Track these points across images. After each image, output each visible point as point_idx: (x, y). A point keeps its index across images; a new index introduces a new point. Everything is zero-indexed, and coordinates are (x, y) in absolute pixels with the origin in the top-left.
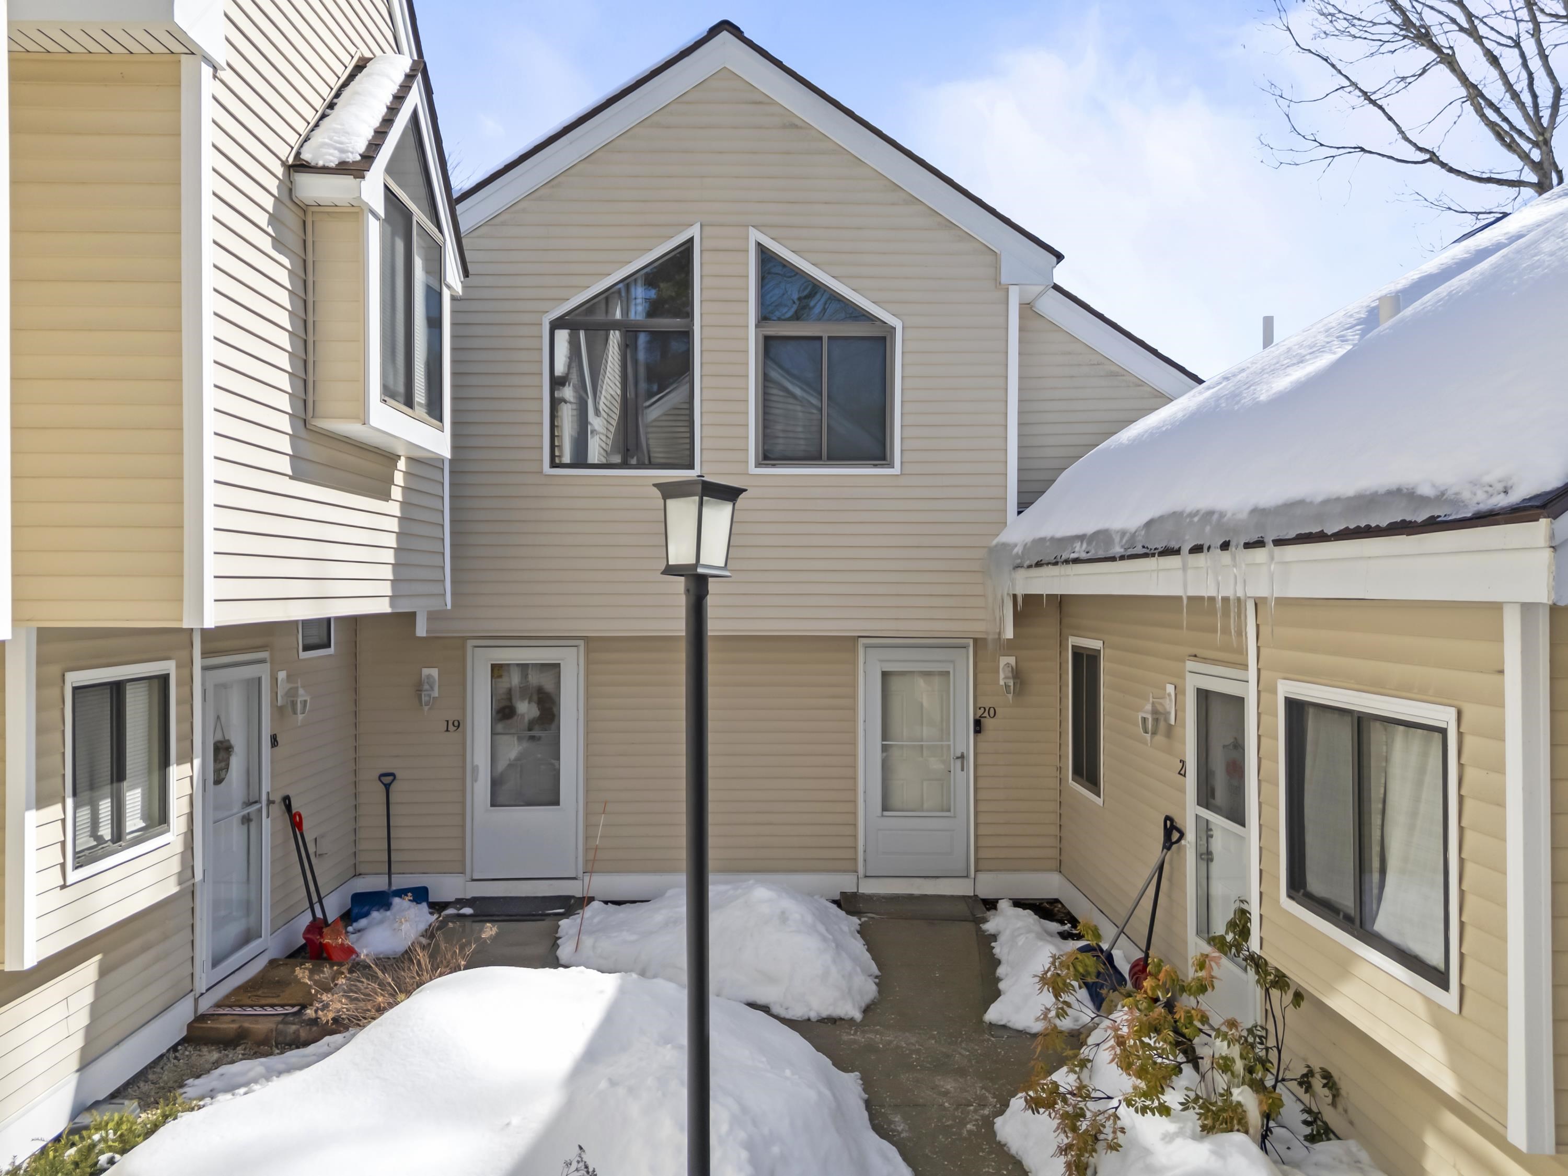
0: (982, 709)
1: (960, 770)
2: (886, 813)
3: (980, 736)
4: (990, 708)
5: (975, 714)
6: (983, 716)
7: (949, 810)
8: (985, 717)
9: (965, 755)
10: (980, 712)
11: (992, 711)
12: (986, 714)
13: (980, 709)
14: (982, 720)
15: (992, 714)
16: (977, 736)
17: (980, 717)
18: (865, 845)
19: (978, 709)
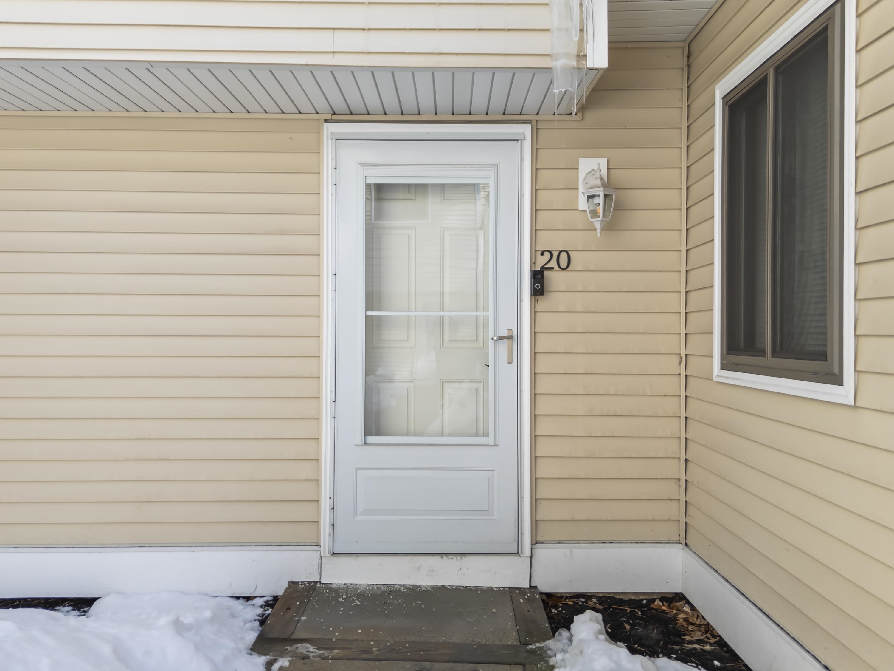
0: (547, 255)
1: (506, 361)
2: (371, 439)
3: (543, 303)
4: (561, 251)
5: (533, 263)
6: (548, 266)
7: (486, 435)
8: (552, 268)
9: (515, 334)
10: (542, 261)
11: (564, 258)
12: (553, 263)
13: (542, 254)
14: (546, 273)
15: (564, 264)
16: (536, 301)
17: (541, 268)
18: (333, 498)
19: (539, 253)
